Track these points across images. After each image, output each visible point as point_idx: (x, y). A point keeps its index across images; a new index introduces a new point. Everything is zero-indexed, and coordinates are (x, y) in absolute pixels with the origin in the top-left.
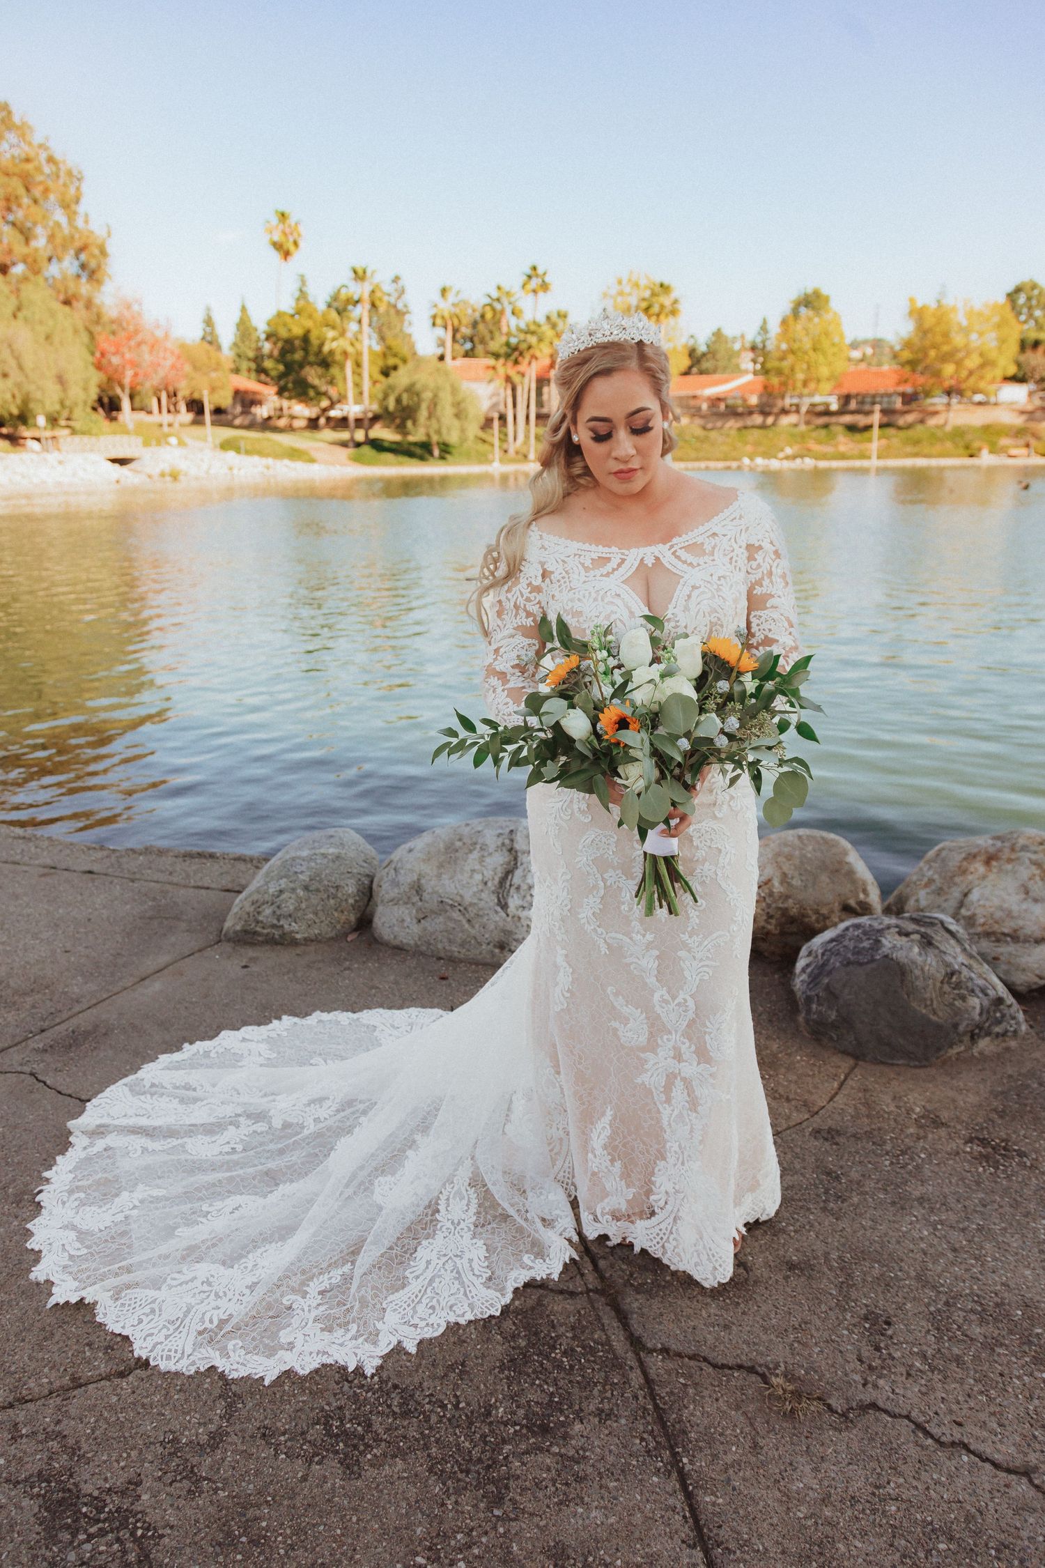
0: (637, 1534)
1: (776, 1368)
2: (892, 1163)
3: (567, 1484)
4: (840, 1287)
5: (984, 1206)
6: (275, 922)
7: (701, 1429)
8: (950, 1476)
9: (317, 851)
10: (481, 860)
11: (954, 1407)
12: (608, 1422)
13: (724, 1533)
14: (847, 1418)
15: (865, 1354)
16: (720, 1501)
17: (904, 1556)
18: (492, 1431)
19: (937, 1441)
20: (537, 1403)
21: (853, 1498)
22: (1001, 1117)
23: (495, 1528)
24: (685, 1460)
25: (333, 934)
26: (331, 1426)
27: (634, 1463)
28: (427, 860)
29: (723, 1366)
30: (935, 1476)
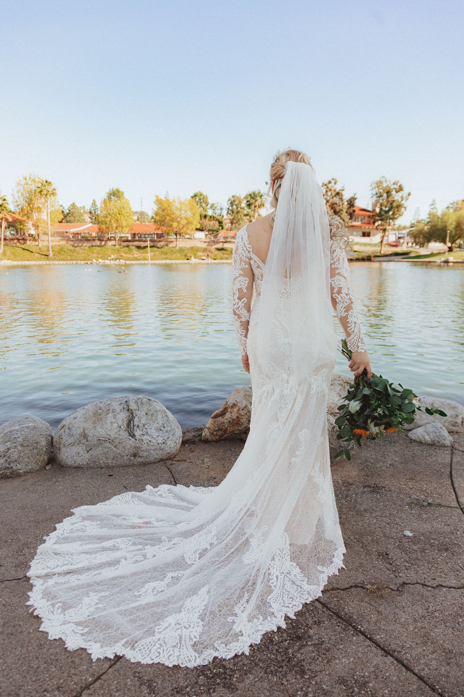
0: (365, 661)
1: (364, 583)
2: (346, 501)
3: (324, 654)
4: (362, 547)
5: (386, 507)
6: (7, 466)
7: (356, 614)
8: (445, 597)
9: (24, 426)
10: (114, 417)
11: (428, 574)
12: (321, 625)
13: (393, 646)
14: (400, 591)
15: (389, 567)
16: (383, 636)
17: (453, 628)
18: (279, 647)
19: (432, 587)
20: (288, 629)
21: (423, 616)
22: (368, 477)
23: (310, 683)
24: (359, 627)
25: (37, 468)
26: (207, 674)
27: (343, 635)
28: (86, 420)
29: (346, 589)
30: (441, 599)
